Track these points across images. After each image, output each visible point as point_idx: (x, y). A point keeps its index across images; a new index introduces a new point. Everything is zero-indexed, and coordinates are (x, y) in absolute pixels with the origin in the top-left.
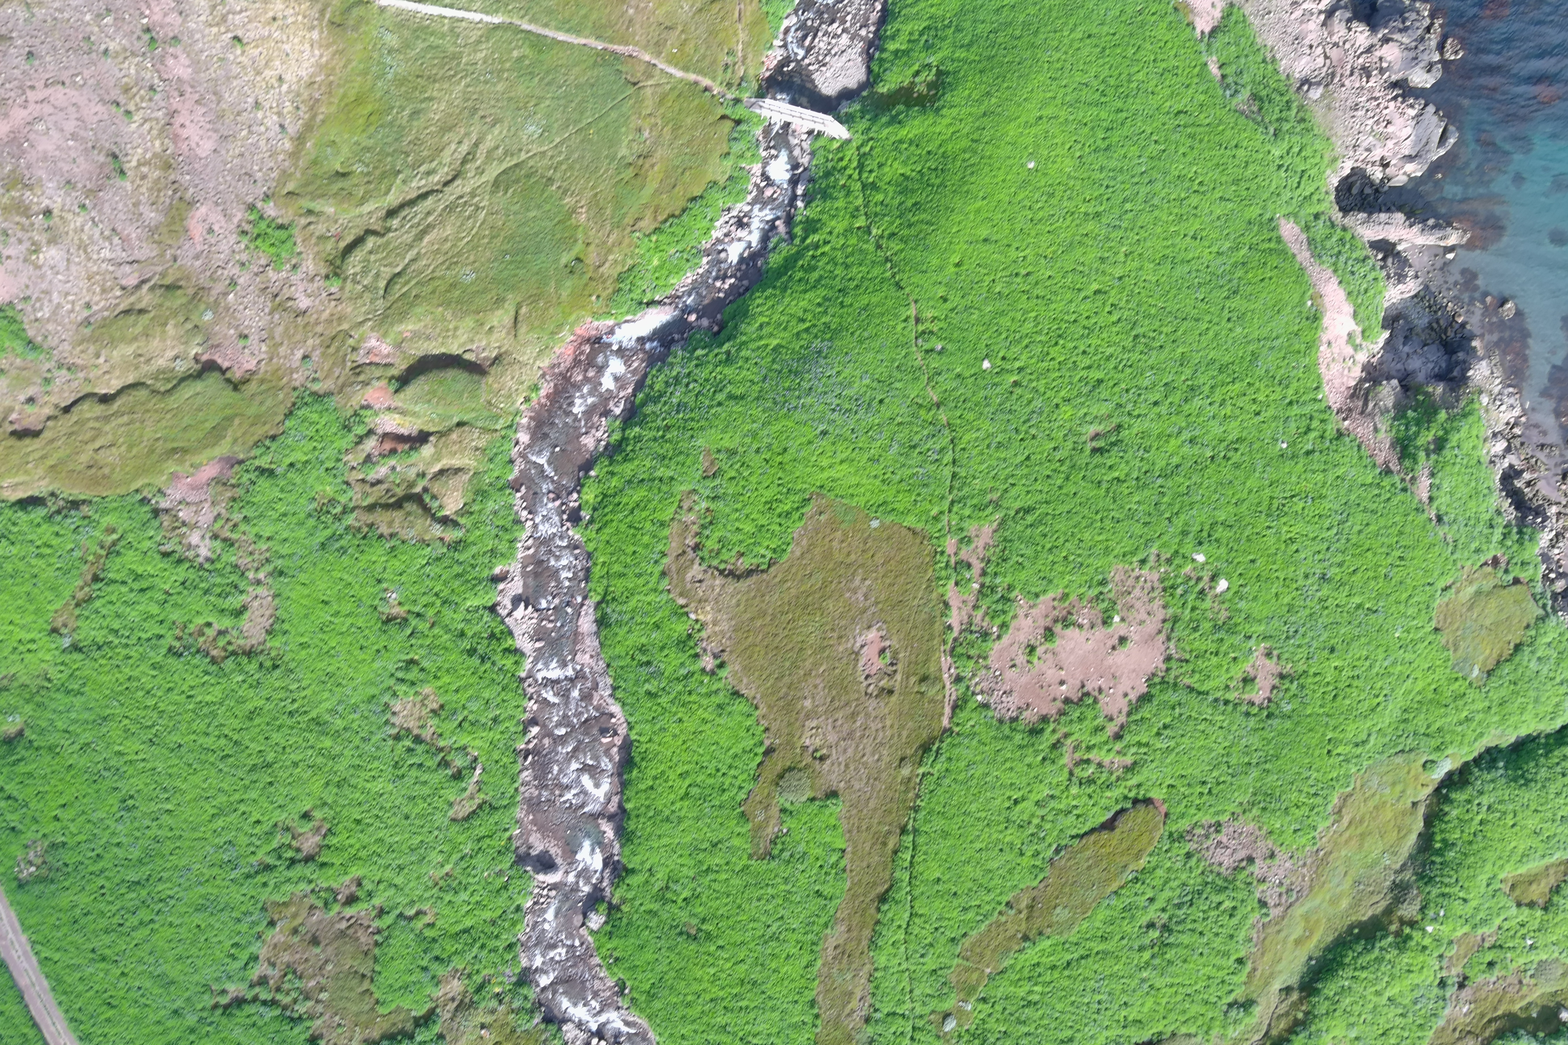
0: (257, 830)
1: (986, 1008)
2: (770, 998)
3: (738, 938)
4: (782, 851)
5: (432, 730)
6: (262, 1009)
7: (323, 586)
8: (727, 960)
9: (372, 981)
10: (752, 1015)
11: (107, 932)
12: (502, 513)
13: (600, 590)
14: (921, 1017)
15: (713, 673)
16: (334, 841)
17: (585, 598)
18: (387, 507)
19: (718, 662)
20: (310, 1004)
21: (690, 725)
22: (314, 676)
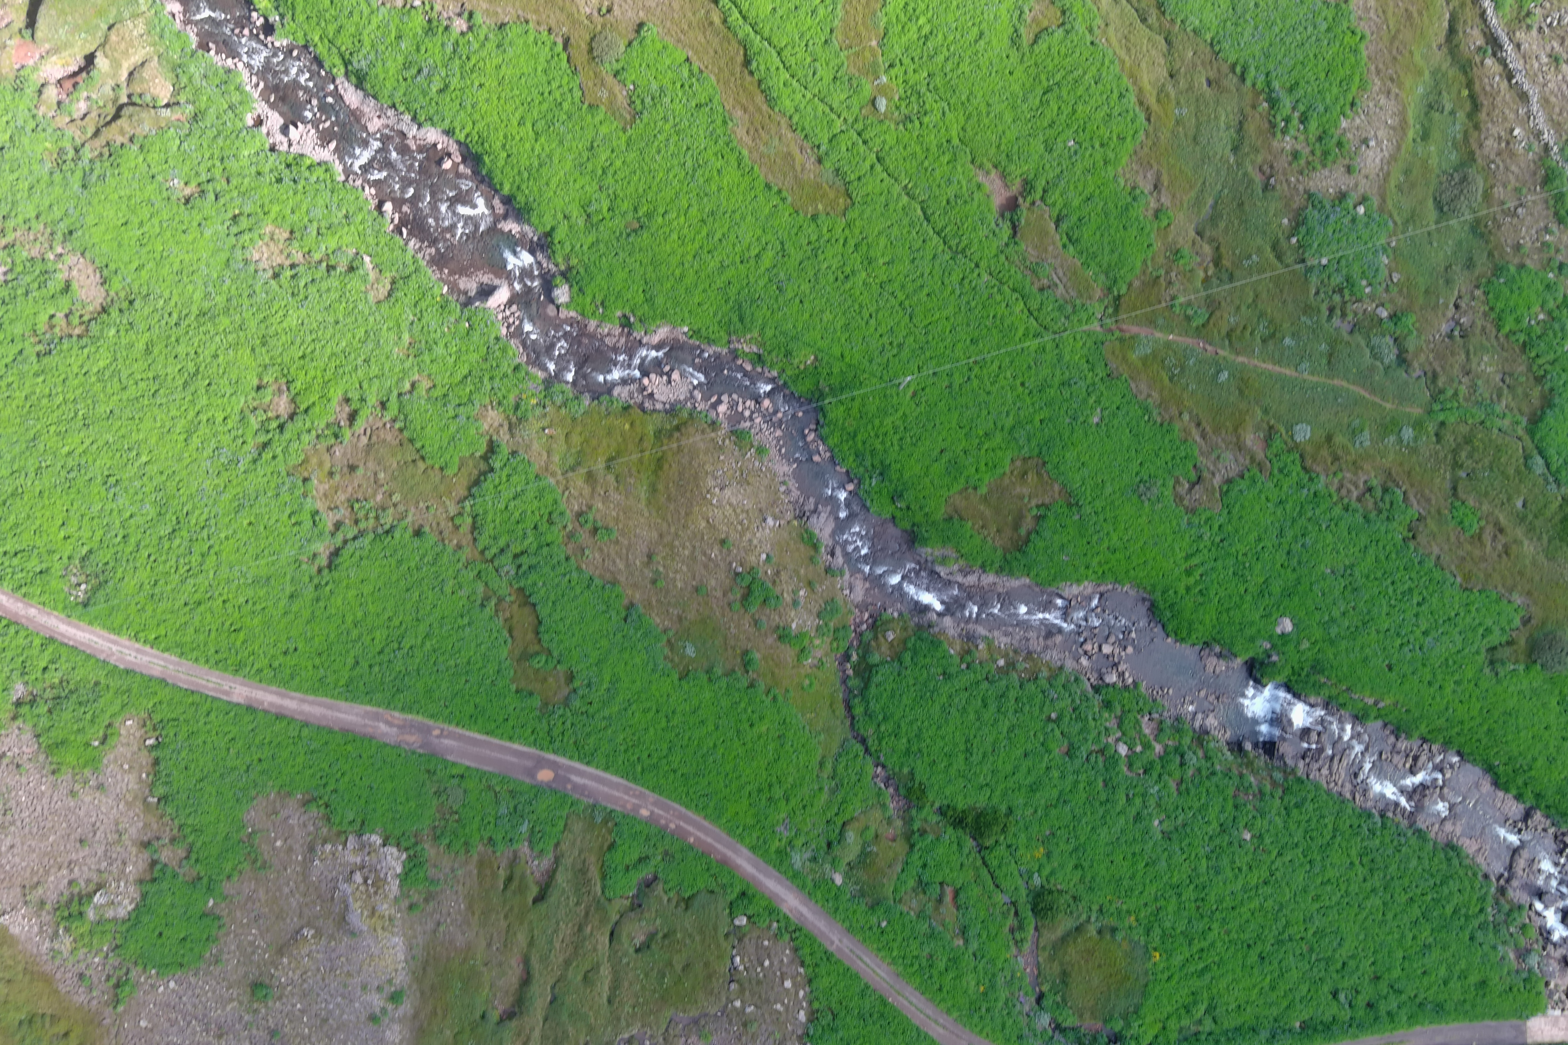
0: (230, 424)
1: (897, 70)
2: (734, 212)
3: (669, 193)
4: (643, 102)
5: (300, 255)
6: (357, 544)
7: (112, 213)
8: (678, 216)
9: (423, 458)
10: (732, 237)
11: (183, 582)
12: (210, 74)
13: (338, 61)
14: (856, 120)
15: (470, 28)
16: (298, 385)
17: (334, 81)
18: (108, 124)
19: (466, 15)
20: (391, 510)
21: (491, 83)
22: (167, 283)
